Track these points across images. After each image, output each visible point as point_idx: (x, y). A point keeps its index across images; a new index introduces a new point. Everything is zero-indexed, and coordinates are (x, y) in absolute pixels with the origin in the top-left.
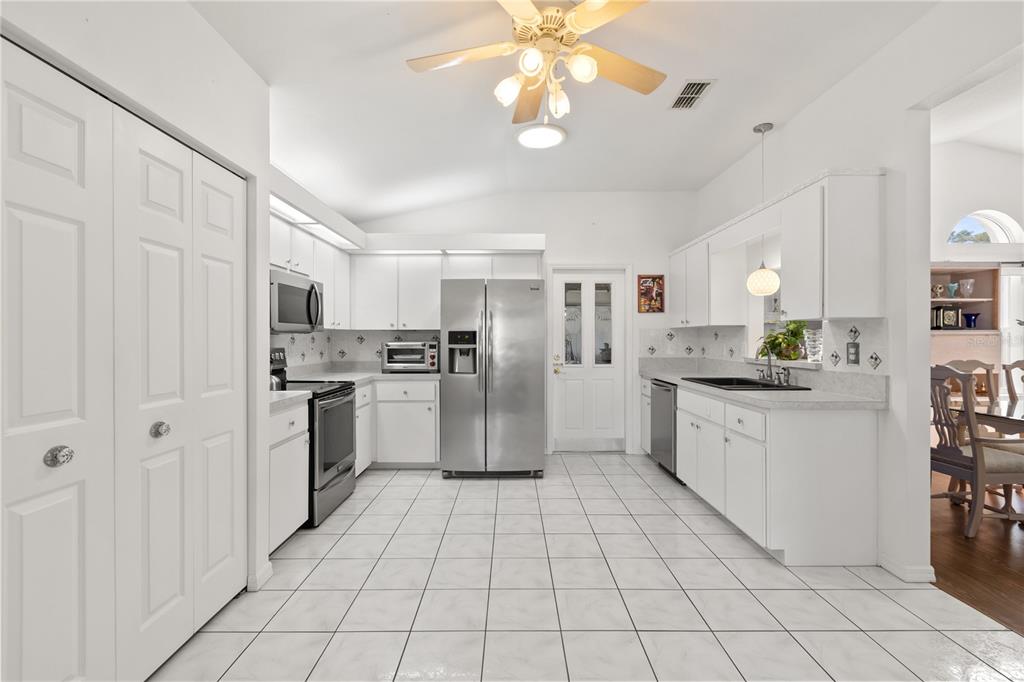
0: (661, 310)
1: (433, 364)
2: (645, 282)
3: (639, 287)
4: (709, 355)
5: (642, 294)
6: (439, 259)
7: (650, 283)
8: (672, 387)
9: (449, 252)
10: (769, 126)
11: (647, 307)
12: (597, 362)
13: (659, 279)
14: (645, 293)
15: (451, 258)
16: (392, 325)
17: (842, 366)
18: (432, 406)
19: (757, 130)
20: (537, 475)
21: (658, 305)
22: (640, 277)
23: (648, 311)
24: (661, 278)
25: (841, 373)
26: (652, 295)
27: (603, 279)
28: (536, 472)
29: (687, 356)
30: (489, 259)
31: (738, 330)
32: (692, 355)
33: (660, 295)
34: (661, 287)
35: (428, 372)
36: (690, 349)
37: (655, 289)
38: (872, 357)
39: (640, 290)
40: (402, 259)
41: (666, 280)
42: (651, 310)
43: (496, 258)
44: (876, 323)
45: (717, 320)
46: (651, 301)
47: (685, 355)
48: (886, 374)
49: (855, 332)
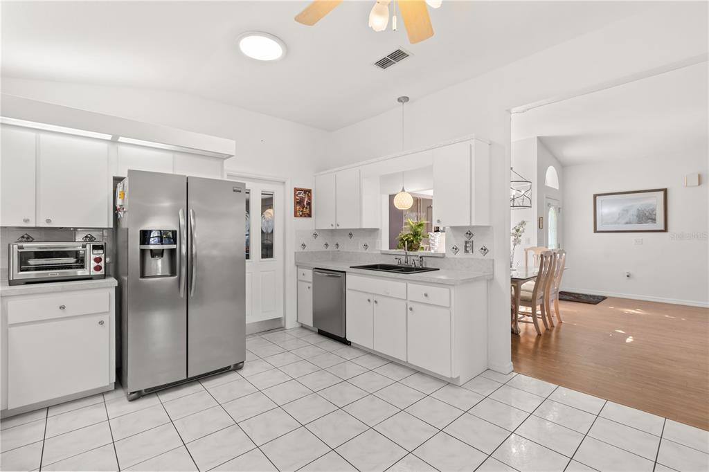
0: (310, 216)
1: (98, 268)
2: (300, 193)
3: (295, 197)
4: (342, 248)
5: (297, 202)
6: (104, 145)
7: (302, 195)
8: (340, 274)
9: (121, 139)
10: (407, 99)
11: (301, 213)
12: (262, 257)
13: (308, 192)
14: (299, 202)
15: (122, 148)
16: (26, 221)
17: (461, 254)
18: (105, 318)
19: (399, 100)
20: (237, 367)
21: (308, 212)
22: (296, 190)
23: (301, 216)
24: (310, 191)
25: (460, 258)
26: (303, 204)
27: (268, 188)
28: (236, 365)
29: (325, 250)
30: (170, 155)
31: (374, 232)
32: (328, 249)
33: (309, 204)
34: (310, 198)
35: (89, 278)
36: (326, 245)
37: (306, 200)
38: (482, 249)
39: (295, 199)
40: (42, 135)
41: (313, 192)
42: (302, 216)
43: (177, 156)
44: (485, 229)
45: (366, 225)
46: (303, 208)
47: (324, 249)
48: (492, 258)
49: (470, 234)
